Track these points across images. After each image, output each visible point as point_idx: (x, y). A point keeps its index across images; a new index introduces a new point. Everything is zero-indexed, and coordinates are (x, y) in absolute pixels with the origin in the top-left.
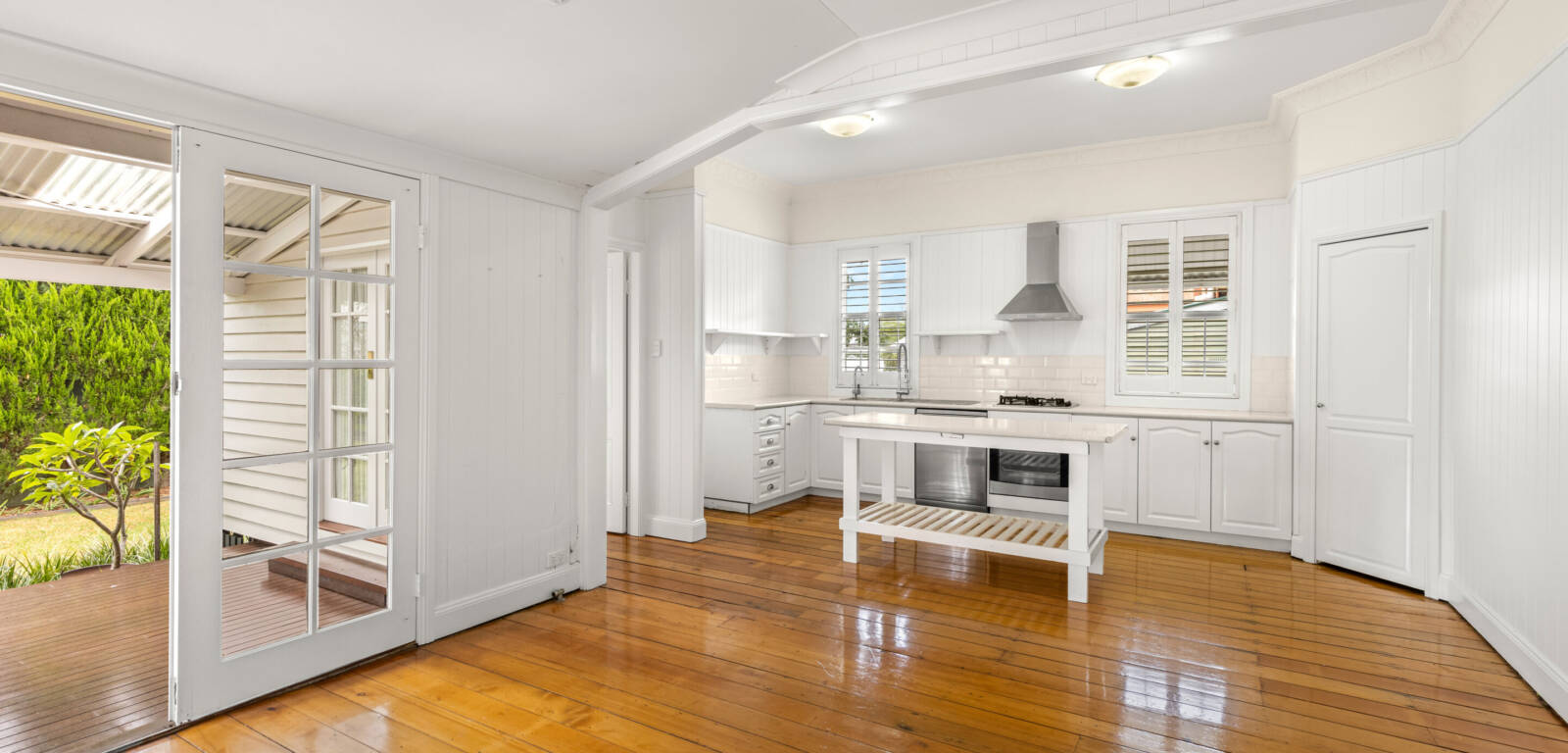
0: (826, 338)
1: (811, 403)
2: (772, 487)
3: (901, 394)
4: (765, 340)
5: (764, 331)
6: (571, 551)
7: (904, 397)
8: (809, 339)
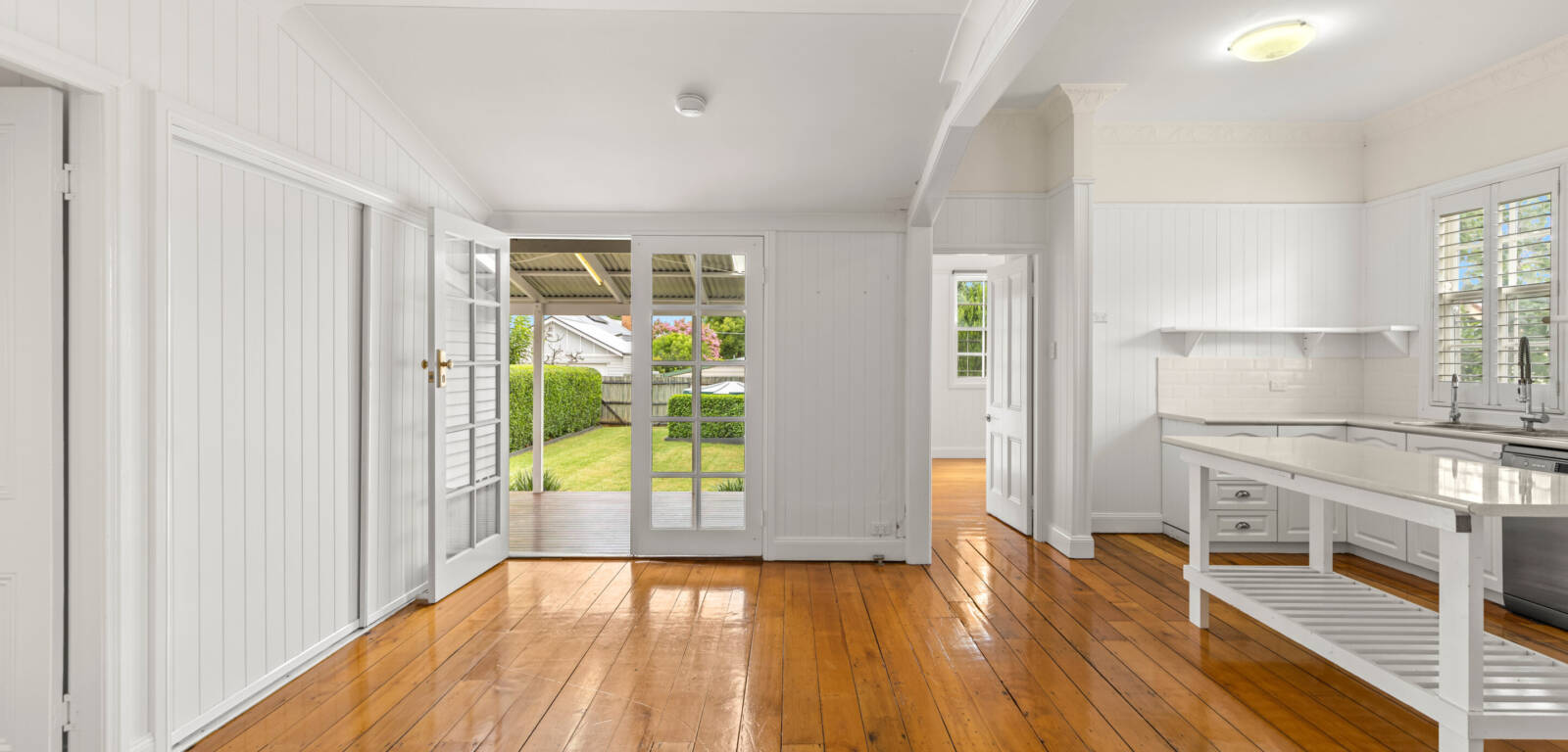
0: (1413, 332)
1: (1346, 425)
2: (1245, 527)
3: (1531, 421)
4: (1301, 339)
5: (1299, 326)
6: (898, 527)
7: (1536, 426)
8: (1379, 335)
